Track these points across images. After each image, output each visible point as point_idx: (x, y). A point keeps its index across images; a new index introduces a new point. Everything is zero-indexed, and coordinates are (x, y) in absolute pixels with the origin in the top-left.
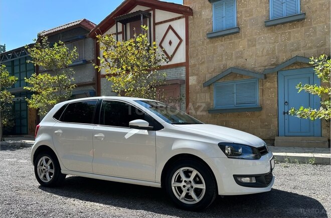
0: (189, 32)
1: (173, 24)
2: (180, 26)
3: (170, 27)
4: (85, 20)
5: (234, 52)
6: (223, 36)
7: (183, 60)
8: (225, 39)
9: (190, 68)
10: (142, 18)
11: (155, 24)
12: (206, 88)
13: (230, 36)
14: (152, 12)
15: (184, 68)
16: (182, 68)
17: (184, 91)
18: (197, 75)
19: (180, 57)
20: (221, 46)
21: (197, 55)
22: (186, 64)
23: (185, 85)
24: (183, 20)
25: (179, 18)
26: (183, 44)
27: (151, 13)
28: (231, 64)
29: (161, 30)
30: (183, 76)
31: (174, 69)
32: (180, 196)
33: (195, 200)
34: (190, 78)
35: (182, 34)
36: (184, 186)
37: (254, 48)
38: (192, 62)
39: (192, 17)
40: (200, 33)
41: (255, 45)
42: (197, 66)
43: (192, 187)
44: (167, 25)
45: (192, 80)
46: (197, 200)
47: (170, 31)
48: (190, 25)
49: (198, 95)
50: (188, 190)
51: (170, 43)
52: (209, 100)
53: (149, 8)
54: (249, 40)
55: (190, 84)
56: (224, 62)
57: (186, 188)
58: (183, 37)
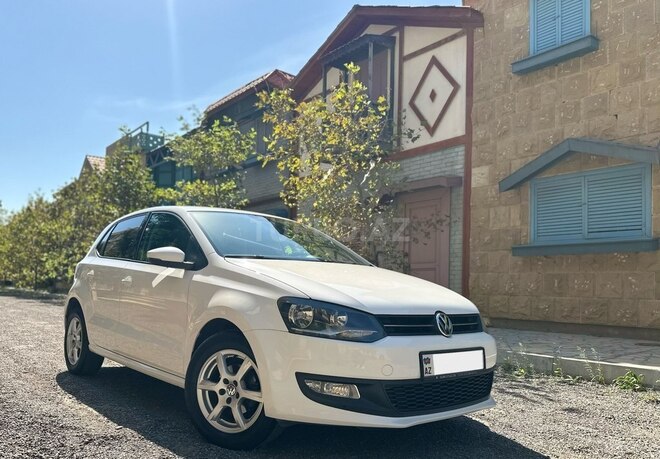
0: (475, 65)
1: (439, 53)
2: (454, 56)
3: (434, 62)
4: (276, 71)
5: (582, 100)
6: (554, 62)
7: (460, 132)
8: (560, 70)
9: (474, 148)
10: (371, 50)
11: (403, 59)
12: (510, 194)
13: (571, 62)
14: (397, 35)
15: (461, 150)
16: (456, 150)
17: (459, 204)
18: (490, 163)
19: (453, 126)
20: (548, 88)
21: (491, 116)
22: (466, 141)
23: (462, 188)
24: (462, 42)
25: (453, 38)
26: (461, 95)
27: (395, 38)
28: (574, 131)
29: (413, 70)
30: (459, 169)
31: (439, 153)
32: (210, 411)
33: (238, 426)
34: (475, 171)
35: (460, 74)
36: (222, 392)
37: (639, 84)
38: (479, 133)
39: (480, 30)
40: (498, 63)
41: (641, 76)
42: (492, 142)
43: (237, 395)
44: (426, 58)
45: (480, 177)
46: (244, 426)
47: (435, 70)
48: (476, 49)
49: (492, 210)
50: (229, 401)
51: (433, 96)
52: (518, 223)
53: (390, 28)
54: (623, 66)
55: (474, 184)
56: (557, 128)
57: (226, 396)
58: (461, 79)
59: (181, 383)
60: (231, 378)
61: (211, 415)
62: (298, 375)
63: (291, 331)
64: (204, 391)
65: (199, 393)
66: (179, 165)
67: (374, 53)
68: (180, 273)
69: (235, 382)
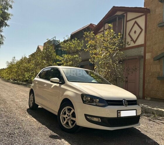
0: (147, 24)
1: (137, 20)
2: (141, 21)
3: (136, 22)
4: (91, 24)
7: (143, 43)
9: (147, 48)
10: (117, 19)
11: (127, 21)
12: (157, 61)
14: (125, 14)
15: (143, 48)
16: (142, 48)
17: (142, 63)
18: (151, 52)
19: (141, 41)
21: (152, 39)
22: (144, 45)
23: (143, 59)
24: (144, 17)
25: (141, 16)
26: (143, 32)
27: (125, 15)
29: (130, 25)
30: (142, 53)
31: (137, 49)
32: (63, 122)
33: (70, 127)
34: (147, 54)
35: (143, 26)
36: (66, 117)
38: (148, 43)
39: (149, 14)
40: (154, 23)
42: (152, 46)
43: (70, 119)
44: (133, 21)
45: (148, 56)
46: (71, 127)
47: (136, 25)
48: (148, 20)
49: (152, 66)
50: (68, 120)
51: (135, 32)
52: (159, 70)
53: (123, 12)
55: (146, 58)
57: (67, 119)
58: (143, 27)
59: (56, 114)
60: (69, 114)
61: (64, 123)
62: (85, 114)
63: (84, 103)
64: (62, 117)
65: (61, 117)
66: (63, 50)
67: (118, 20)
68: (58, 85)
69: (70, 115)
